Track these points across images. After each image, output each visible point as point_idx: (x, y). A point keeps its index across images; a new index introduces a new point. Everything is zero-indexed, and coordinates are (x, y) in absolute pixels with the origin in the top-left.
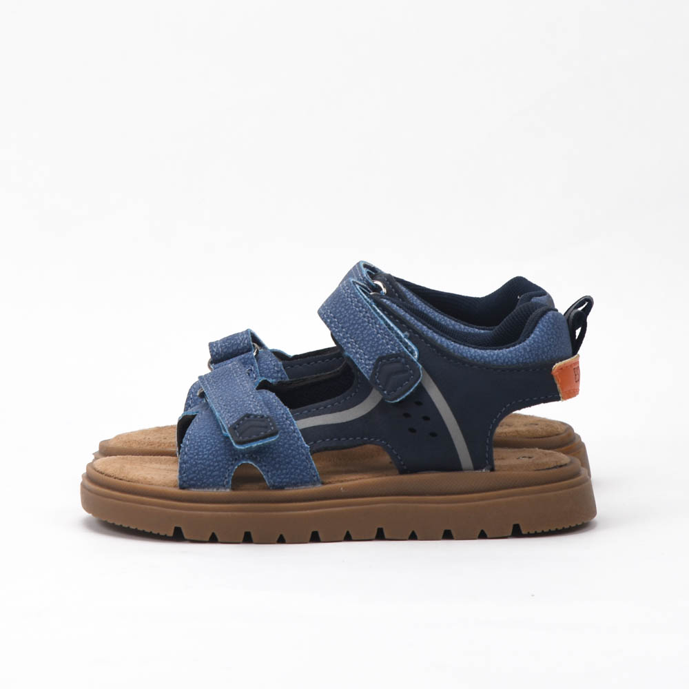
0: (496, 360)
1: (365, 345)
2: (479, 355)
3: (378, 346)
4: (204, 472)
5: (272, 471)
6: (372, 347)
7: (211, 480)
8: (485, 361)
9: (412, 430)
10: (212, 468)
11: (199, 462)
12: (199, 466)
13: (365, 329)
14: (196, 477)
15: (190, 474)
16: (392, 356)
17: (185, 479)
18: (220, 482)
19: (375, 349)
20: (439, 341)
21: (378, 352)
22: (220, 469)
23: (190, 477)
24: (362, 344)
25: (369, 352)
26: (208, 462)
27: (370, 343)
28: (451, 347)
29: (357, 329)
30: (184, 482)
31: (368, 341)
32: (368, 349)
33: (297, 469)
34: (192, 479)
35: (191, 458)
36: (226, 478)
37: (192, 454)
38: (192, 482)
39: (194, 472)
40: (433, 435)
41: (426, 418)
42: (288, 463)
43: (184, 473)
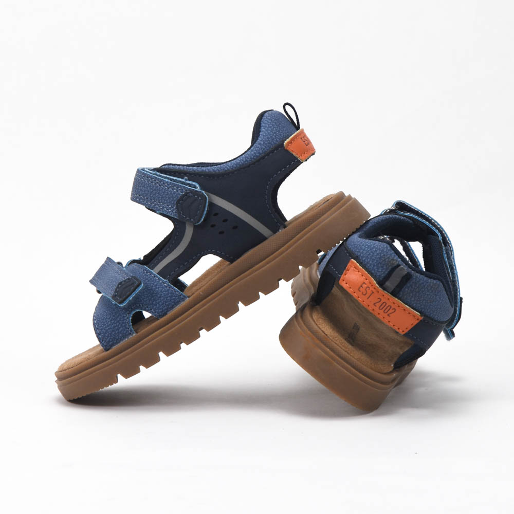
0: (246, 161)
1: (165, 200)
2: (234, 164)
3: (173, 196)
4: (113, 333)
5: (153, 307)
6: (169, 198)
7: (120, 335)
8: (240, 165)
9: (221, 233)
10: (117, 327)
11: (108, 328)
12: (109, 331)
13: (160, 191)
14: (110, 338)
15: (106, 339)
16: (183, 196)
17: (105, 344)
18: (127, 332)
19: (172, 199)
20: (207, 170)
21: (175, 199)
22: (122, 325)
23: (107, 340)
24: (163, 201)
25: (169, 202)
26: (113, 326)
27: (167, 196)
28: (216, 169)
29: (155, 194)
30: (106, 346)
31: (165, 196)
32: (168, 201)
33: (167, 297)
34: (109, 342)
35: (102, 329)
36: (128, 329)
37: (101, 326)
38: (110, 343)
39: (108, 337)
40: (235, 227)
41: (225, 221)
42: (160, 297)
43: (103, 341)
